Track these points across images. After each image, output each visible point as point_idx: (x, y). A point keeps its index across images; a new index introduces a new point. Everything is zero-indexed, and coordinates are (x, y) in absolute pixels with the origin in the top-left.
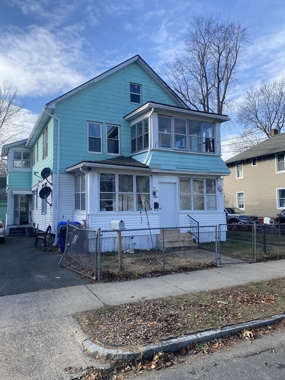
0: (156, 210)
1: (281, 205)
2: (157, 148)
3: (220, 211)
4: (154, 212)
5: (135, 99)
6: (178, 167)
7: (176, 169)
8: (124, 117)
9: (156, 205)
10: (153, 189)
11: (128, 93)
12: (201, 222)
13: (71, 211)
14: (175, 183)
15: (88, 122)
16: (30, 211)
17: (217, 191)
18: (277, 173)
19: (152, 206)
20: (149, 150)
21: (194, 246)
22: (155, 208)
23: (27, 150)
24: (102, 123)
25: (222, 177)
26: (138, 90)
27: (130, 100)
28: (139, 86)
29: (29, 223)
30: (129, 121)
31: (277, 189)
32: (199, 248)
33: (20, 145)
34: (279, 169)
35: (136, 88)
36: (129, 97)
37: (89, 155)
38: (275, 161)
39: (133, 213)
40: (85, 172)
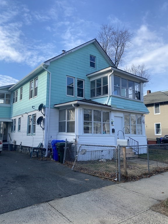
0: (113, 133)
1: (157, 133)
2: (113, 95)
3: (144, 135)
4: (112, 135)
5: (92, 65)
6: (125, 107)
7: (124, 108)
8: (87, 75)
9: (113, 131)
10: (112, 120)
11: (89, 61)
12: (139, 142)
13: (56, 133)
14: (122, 117)
15: (67, 76)
16: (8, 133)
17: (142, 123)
18: (155, 114)
19: (111, 131)
20: (109, 96)
21: (136, 157)
22: (112, 132)
23: (9, 92)
24: (75, 78)
25: (144, 115)
26: (94, 60)
27: (90, 65)
28: (95, 57)
29: (8, 141)
30: (89, 78)
31: (155, 123)
32: (139, 158)
33: (5, 89)
34: (156, 112)
35: (93, 58)
36: (89, 63)
37: (67, 97)
38: (154, 107)
39: (101, 135)
40: (75, 107)
